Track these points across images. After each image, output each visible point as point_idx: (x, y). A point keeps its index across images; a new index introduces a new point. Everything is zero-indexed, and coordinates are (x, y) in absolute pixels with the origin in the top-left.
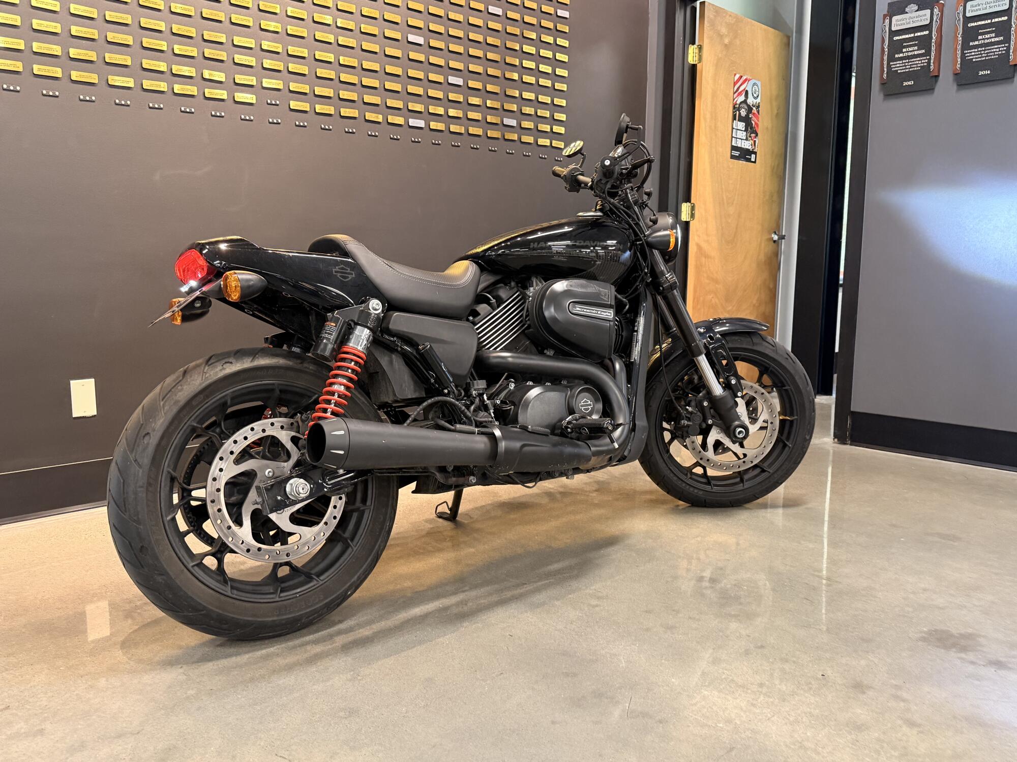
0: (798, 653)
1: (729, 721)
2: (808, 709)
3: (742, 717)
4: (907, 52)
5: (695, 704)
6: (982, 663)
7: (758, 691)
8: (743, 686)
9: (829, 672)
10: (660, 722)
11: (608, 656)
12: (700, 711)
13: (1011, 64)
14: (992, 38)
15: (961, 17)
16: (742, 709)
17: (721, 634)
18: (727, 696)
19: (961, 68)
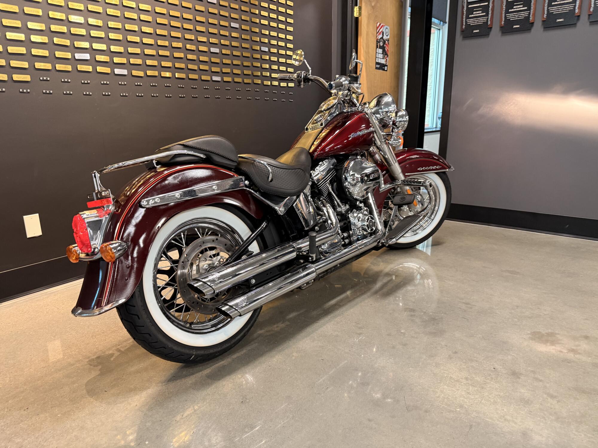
0: (475, 355)
1: (461, 406)
2: (498, 393)
3: (466, 402)
4: (475, 14)
5: (439, 397)
6: (566, 351)
7: (467, 383)
8: (457, 381)
9: (496, 366)
10: (426, 411)
11: (380, 368)
12: (444, 401)
13: (530, 22)
14: (520, 8)
16: (464, 397)
17: (432, 346)
18: (453, 389)
19: (504, 24)
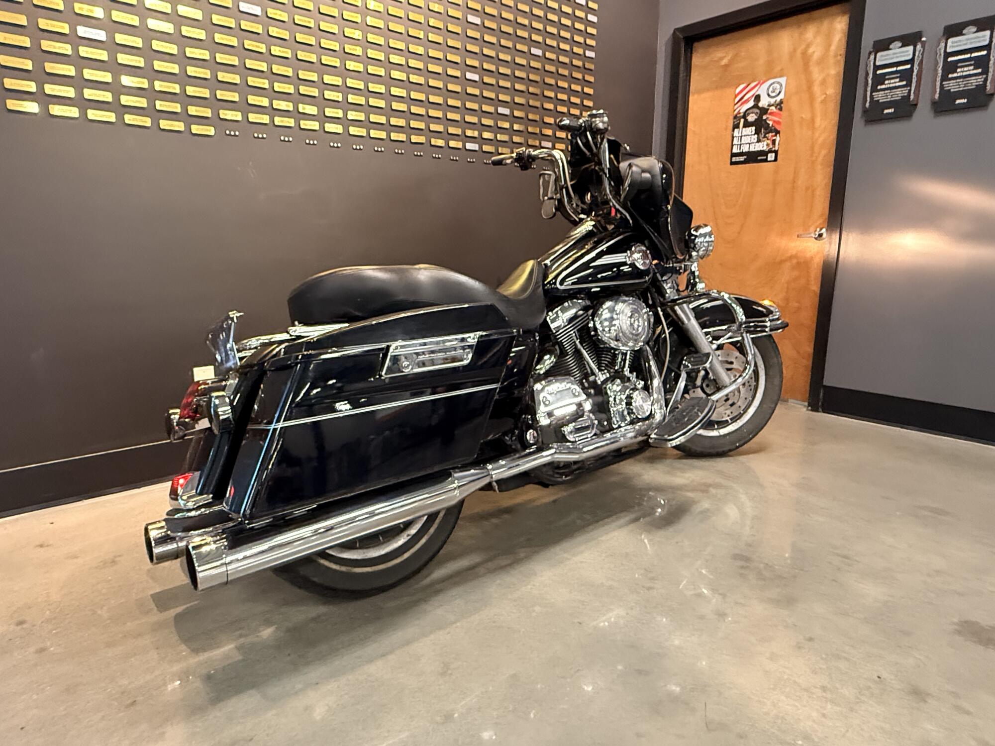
0: (847, 648)
1: (806, 737)
2: (879, 723)
3: (817, 731)
4: (890, 84)
7: (823, 696)
9: (883, 673)
11: (672, 649)
12: (775, 722)
13: (988, 93)
14: (970, 70)
15: (942, 51)
16: (814, 721)
19: (939, 97)
